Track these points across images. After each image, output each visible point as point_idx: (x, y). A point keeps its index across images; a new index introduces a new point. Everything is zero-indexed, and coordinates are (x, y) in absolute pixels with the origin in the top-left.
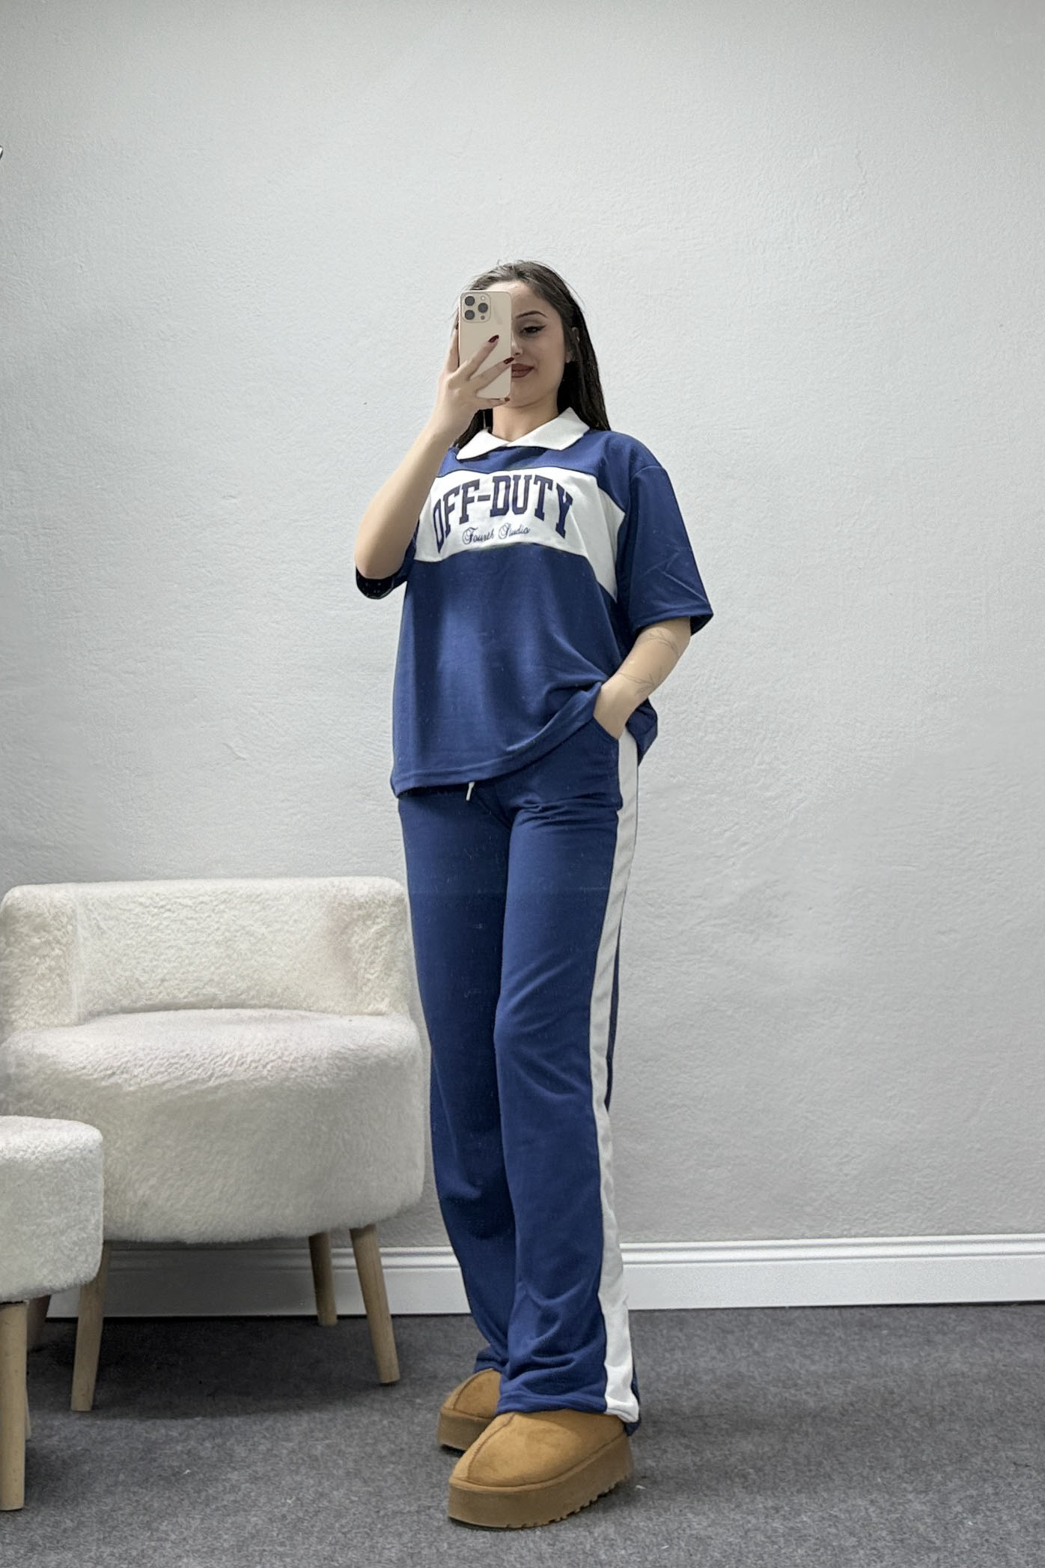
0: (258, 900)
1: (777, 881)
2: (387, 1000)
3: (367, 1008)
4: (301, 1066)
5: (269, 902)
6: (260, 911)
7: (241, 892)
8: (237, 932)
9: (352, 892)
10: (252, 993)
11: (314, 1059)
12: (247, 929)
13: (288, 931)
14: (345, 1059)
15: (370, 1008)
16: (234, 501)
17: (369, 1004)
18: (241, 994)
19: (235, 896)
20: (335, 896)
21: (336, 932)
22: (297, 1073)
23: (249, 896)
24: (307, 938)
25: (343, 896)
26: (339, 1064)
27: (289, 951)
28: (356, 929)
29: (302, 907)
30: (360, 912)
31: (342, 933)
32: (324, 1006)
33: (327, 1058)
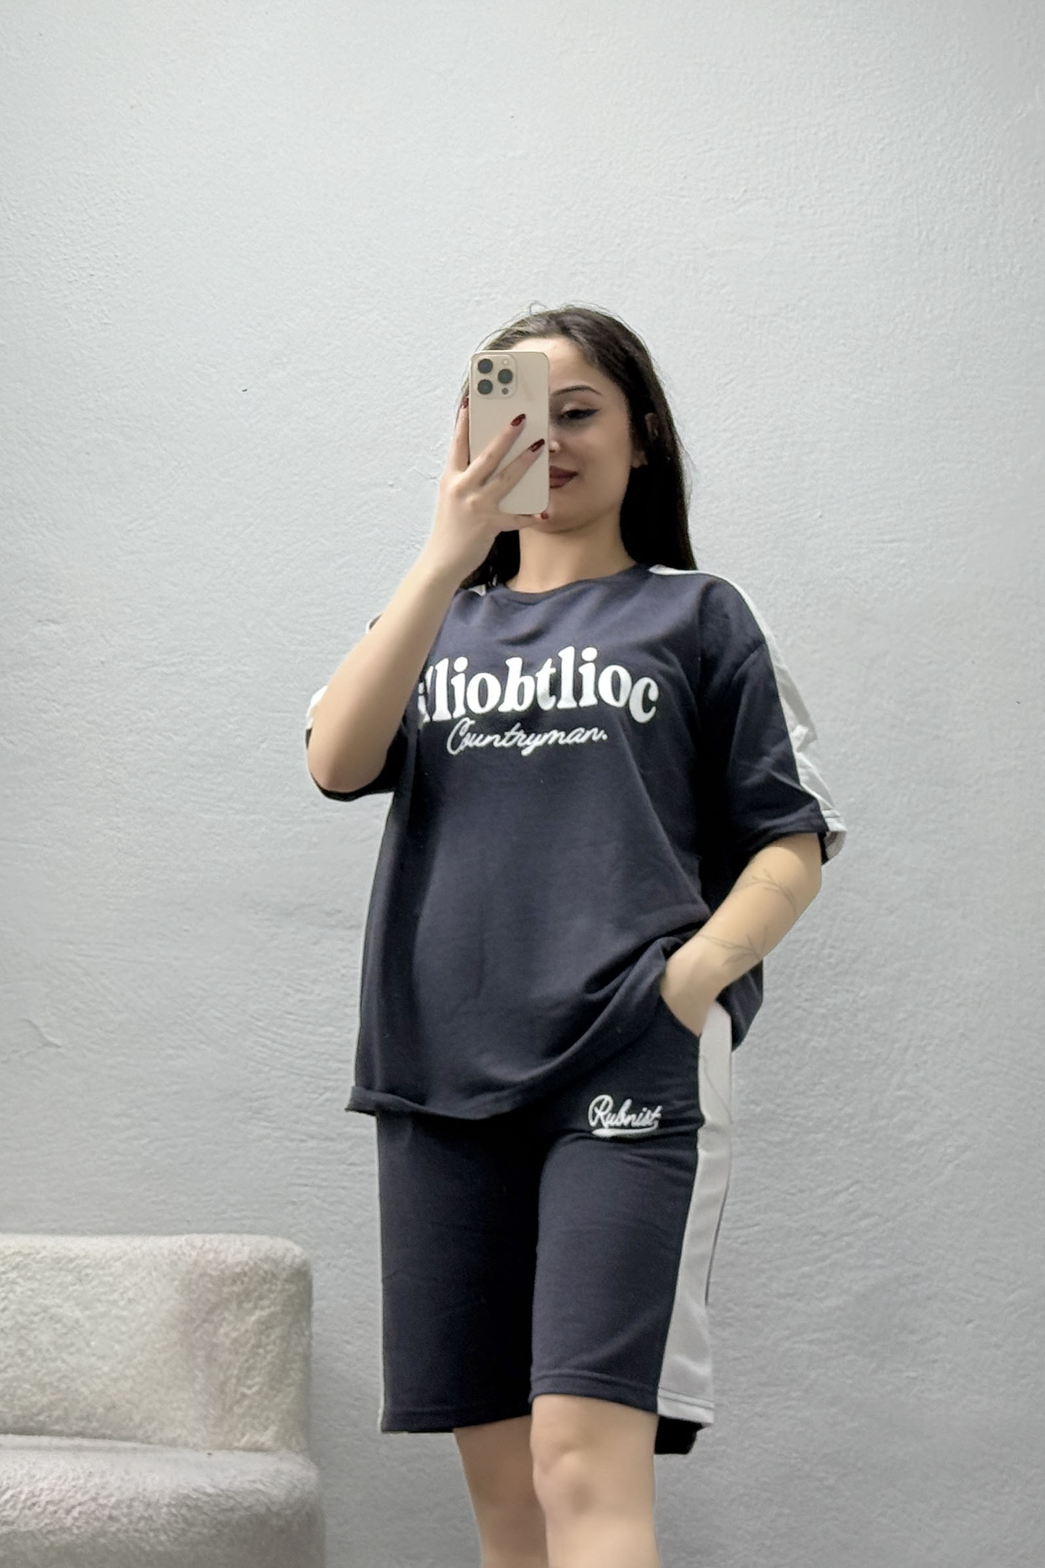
0: (71, 1266)
1: (917, 1276)
2: (273, 1429)
3: (239, 1441)
4: (126, 1515)
5: (89, 1271)
6: (75, 1285)
7: (44, 1253)
8: (36, 1314)
9: (222, 1256)
10: (56, 1414)
11: (148, 1505)
12: (53, 1310)
13: (118, 1317)
14: (197, 1507)
15: (244, 1441)
16: (54, 627)
17: (243, 1435)
18: (39, 1414)
19: (34, 1259)
20: (196, 1263)
21: (193, 1320)
22: (117, 1525)
23: (58, 1261)
24: (147, 1329)
25: (210, 1262)
26: (188, 1516)
27: (117, 1347)
28: (226, 1314)
29: (143, 1279)
30: (235, 1289)
31: (204, 1321)
32: (173, 1435)
33: (168, 1505)
